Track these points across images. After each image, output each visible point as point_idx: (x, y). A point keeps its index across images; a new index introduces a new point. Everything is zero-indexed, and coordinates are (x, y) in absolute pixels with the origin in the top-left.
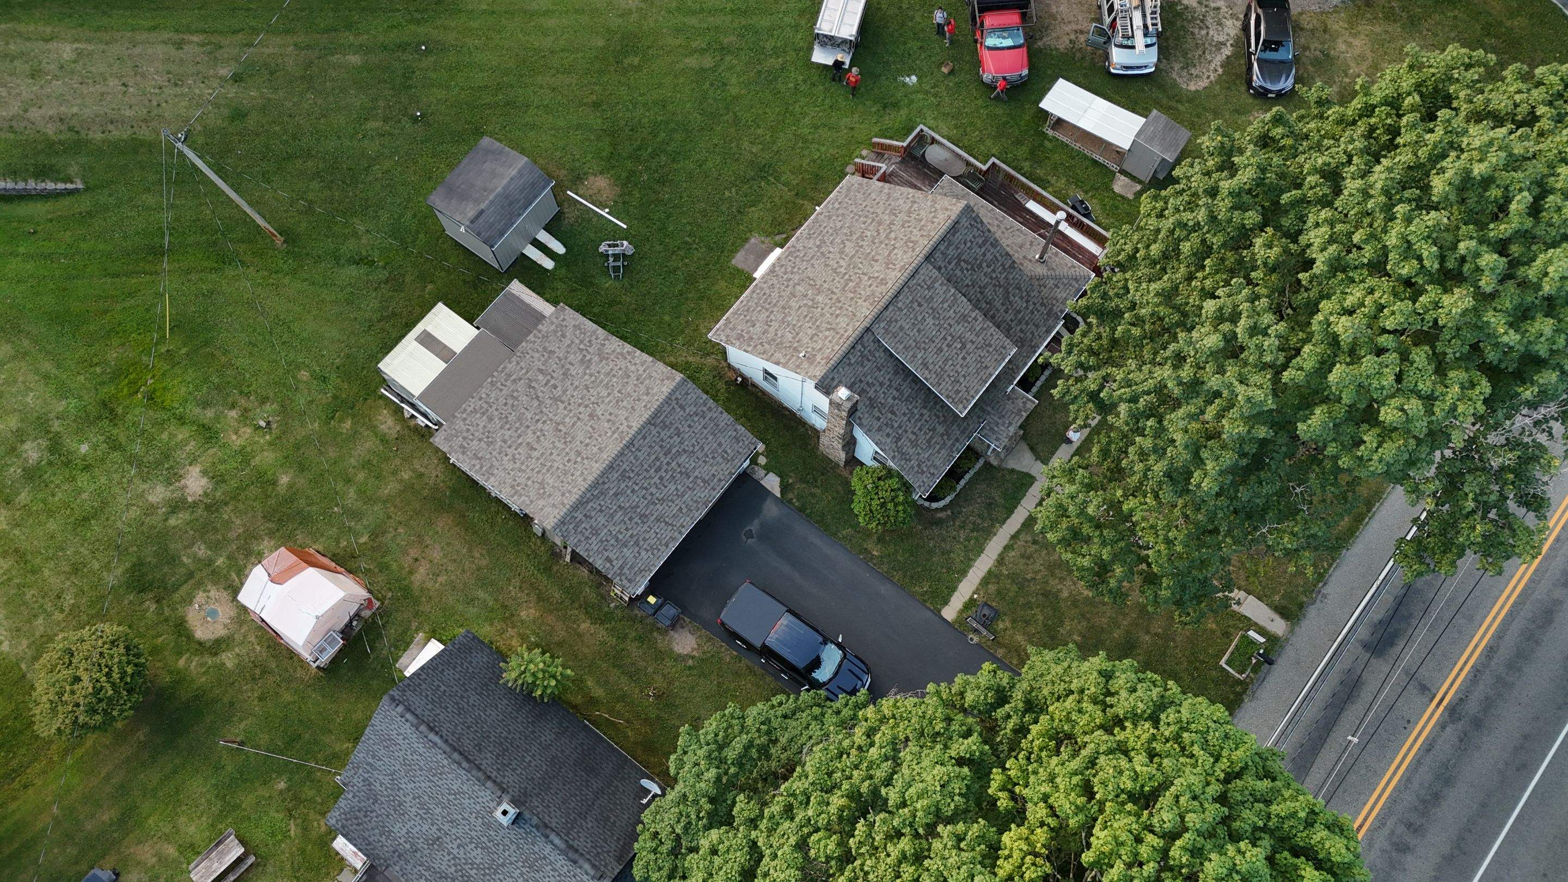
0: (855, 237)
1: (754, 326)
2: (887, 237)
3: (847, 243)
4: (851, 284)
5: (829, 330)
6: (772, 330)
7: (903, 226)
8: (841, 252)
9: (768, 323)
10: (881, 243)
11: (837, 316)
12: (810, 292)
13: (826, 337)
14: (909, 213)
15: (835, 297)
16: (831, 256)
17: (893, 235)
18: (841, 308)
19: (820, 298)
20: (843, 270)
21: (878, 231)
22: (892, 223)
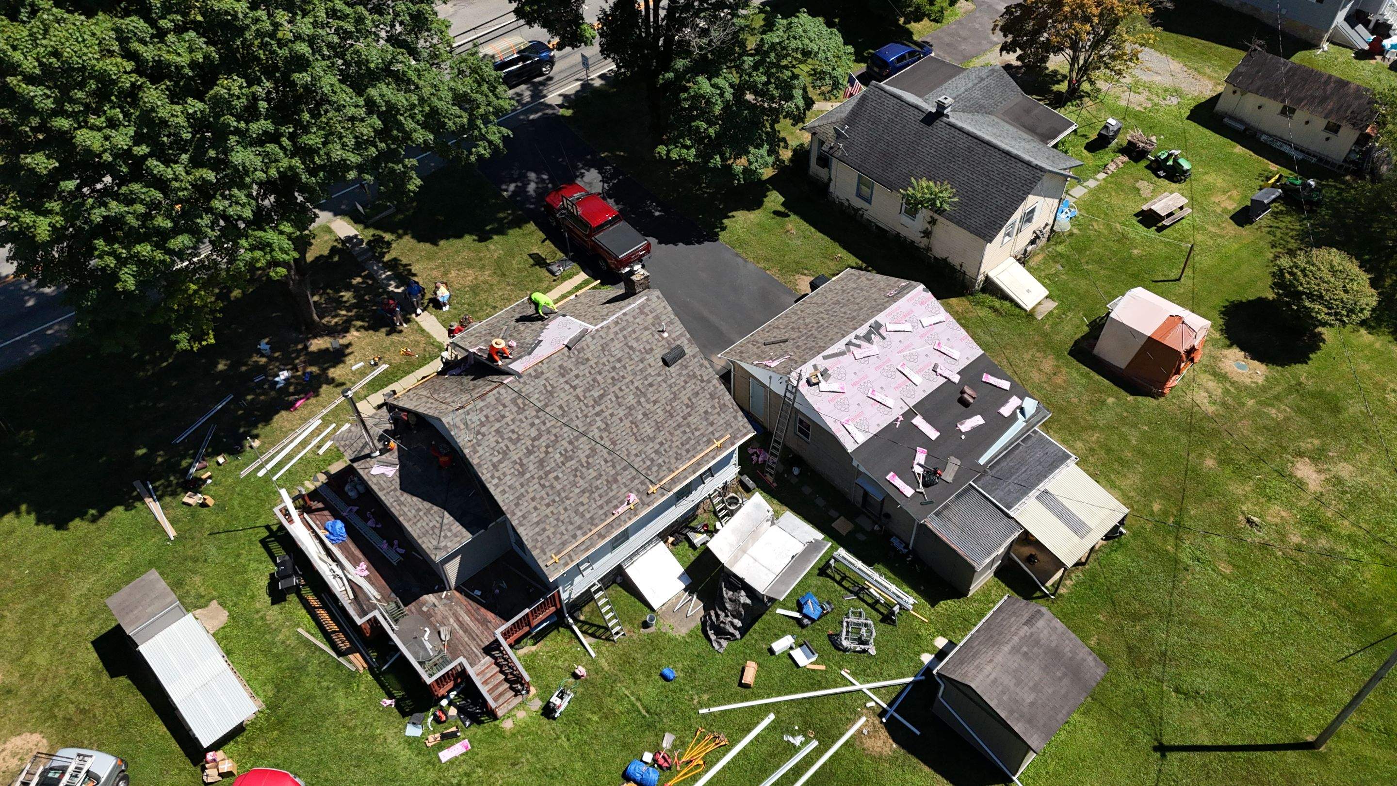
0: (572, 463)
1: (706, 412)
2: (540, 436)
3: (584, 460)
4: (596, 394)
5: (631, 348)
6: (688, 392)
7: (518, 439)
8: (593, 450)
9: (691, 406)
10: (549, 432)
11: (619, 360)
12: (640, 417)
13: (637, 339)
14: (505, 453)
15: (616, 388)
16: (606, 455)
17: (534, 433)
18: (614, 368)
19: (631, 400)
20: (599, 423)
21: (547, 453)
22: (530, 452)
